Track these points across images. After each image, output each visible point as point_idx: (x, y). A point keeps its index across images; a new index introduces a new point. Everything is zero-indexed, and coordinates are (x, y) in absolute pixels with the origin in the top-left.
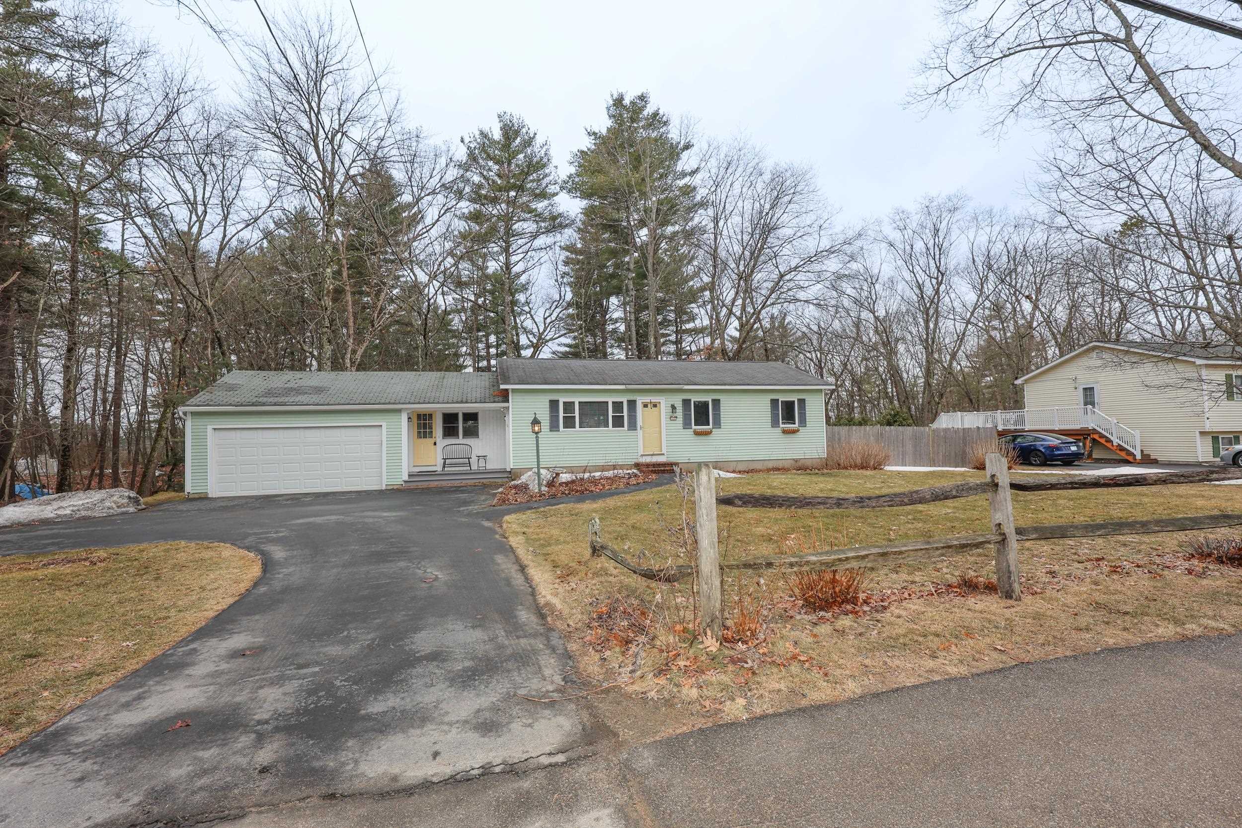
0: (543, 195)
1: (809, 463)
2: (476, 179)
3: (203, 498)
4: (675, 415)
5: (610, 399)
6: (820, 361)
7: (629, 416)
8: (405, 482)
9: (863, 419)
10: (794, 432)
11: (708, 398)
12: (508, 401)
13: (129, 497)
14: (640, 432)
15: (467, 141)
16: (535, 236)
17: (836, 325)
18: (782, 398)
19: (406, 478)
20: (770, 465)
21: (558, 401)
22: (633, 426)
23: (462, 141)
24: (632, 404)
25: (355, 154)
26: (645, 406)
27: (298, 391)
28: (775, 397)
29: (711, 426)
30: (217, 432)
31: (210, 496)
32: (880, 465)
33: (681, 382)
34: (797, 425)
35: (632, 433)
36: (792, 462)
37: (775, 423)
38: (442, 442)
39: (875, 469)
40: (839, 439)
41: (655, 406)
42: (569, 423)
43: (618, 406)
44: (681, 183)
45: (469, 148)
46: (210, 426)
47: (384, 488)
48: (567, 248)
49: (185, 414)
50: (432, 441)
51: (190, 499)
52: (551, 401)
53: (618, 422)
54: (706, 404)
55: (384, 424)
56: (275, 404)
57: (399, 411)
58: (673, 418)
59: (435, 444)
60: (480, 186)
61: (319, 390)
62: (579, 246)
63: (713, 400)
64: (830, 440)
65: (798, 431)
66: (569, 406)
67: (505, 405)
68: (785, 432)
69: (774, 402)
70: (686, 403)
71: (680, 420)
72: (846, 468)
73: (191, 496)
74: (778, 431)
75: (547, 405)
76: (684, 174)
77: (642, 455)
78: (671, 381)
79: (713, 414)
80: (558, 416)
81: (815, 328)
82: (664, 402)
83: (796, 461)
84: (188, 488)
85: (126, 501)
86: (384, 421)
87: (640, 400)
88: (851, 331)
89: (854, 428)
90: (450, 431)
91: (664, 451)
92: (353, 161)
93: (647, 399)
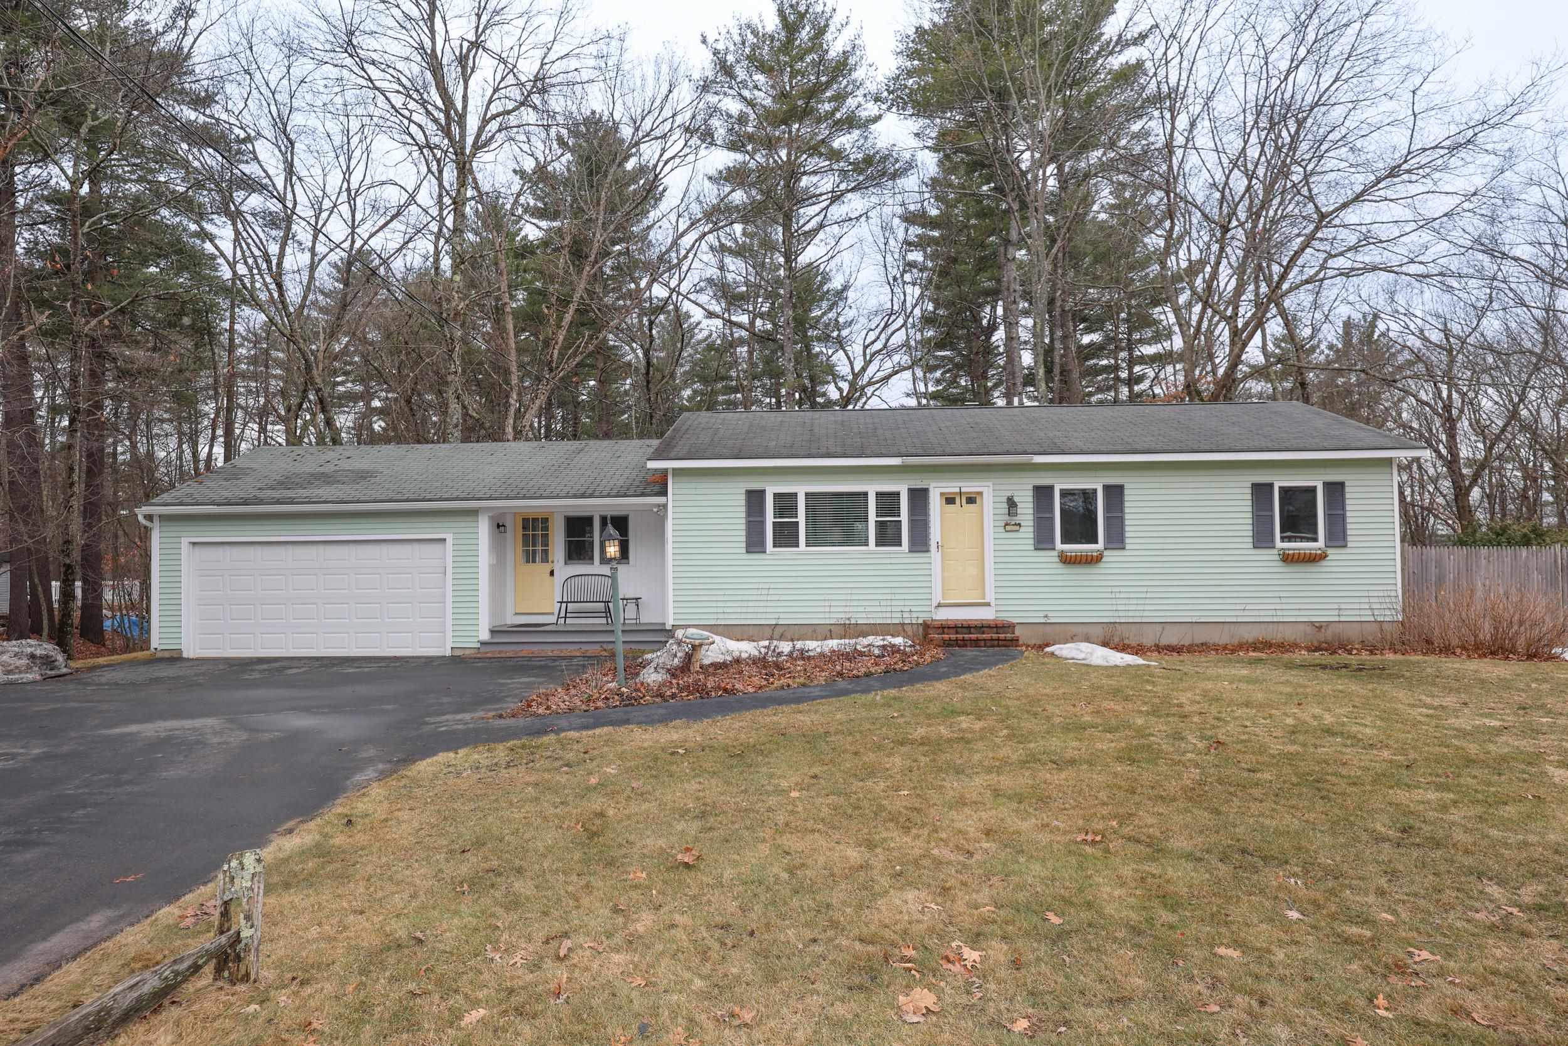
0: (851, 122)
1: (1353, 633)
2: (733, 106)
3: (175, 658)
4: (1017, 519)
5: (872, 488)
6: (1448, 407)
7: (912, 522)
8: (483, 643)
9: (1534, 530)
10: (1313, 559)
11: (1096, 483)
12: (664, 492)
13: (32, 656)
14: (935, 555)
15: (710, 40)
16: (836, 197)
17: (1492, 326)
18: (1281, 481)
19: (485, 636)
20: (1250, 635)
21: (762, 492)
22: (920, 542)
23: (704, 41)
24: (919, 497)
25: (498, 78)
26: (950, 501)
27: (326, 479)
28: (1262, 478)
29: (1100, 545)
30: (197, 549)
31: (185, 655)
32: (1550, 645)
33: (1029, 449)
34: (1321, 543)
35: (919, 558)
36: (1309, 629)
37: (1262, 538)
38: (565, 571)
39: (1531, 657)
40: (1440, 579)
41: (971, 500)
42: (786, 536)
43: (888, 502)
44: (1116, 62)
45: (716, 53)
46: (186, 537)
47: (448, 653)
48: (910, 219)
49: (149, 518)
50: (547, 568)
51: (156, 660)
52: (750, 493)
53: (888, 536)
54: (1088, 496)
55: (449, 537)
56: (278, 502)
57: (474, 513)
58: (1011, 525)
59: (552, 573)
60: (742, 119)
61: (363, 476)
62: (934, 212)
63: (1107, 488)
64: (1414, 580)
65: (1323, 557)
66: (786, 504)
67: (660, 500)
68: (1288, 559)
69: (1261, 492)
70: (1043, 494)
71: (1028, 531)
72: (1447, 650)
73: (159, 655)
74: (1270, 555)
75: (741, 500)
76: (1122, 43)
77: (939, 606)
78: (1007, 447)
79: (1107, 519)
80: (763, 523)
81: (1436, 336)
82: (991, 492)
83: (1319, 627)
84: (155, 643)
85: (24, 662)
86: (448, 532)
87: (936, 491)
88: (1532, 338)
89: (1484, 551)
90: (578, 550)
91: (990, 597)
92: (496, 90)
93: (951, 487)
